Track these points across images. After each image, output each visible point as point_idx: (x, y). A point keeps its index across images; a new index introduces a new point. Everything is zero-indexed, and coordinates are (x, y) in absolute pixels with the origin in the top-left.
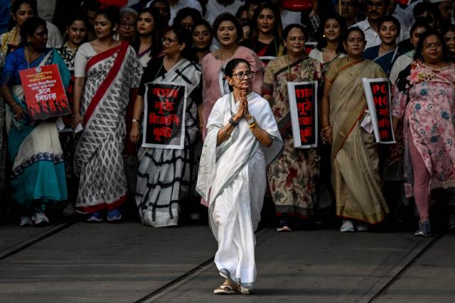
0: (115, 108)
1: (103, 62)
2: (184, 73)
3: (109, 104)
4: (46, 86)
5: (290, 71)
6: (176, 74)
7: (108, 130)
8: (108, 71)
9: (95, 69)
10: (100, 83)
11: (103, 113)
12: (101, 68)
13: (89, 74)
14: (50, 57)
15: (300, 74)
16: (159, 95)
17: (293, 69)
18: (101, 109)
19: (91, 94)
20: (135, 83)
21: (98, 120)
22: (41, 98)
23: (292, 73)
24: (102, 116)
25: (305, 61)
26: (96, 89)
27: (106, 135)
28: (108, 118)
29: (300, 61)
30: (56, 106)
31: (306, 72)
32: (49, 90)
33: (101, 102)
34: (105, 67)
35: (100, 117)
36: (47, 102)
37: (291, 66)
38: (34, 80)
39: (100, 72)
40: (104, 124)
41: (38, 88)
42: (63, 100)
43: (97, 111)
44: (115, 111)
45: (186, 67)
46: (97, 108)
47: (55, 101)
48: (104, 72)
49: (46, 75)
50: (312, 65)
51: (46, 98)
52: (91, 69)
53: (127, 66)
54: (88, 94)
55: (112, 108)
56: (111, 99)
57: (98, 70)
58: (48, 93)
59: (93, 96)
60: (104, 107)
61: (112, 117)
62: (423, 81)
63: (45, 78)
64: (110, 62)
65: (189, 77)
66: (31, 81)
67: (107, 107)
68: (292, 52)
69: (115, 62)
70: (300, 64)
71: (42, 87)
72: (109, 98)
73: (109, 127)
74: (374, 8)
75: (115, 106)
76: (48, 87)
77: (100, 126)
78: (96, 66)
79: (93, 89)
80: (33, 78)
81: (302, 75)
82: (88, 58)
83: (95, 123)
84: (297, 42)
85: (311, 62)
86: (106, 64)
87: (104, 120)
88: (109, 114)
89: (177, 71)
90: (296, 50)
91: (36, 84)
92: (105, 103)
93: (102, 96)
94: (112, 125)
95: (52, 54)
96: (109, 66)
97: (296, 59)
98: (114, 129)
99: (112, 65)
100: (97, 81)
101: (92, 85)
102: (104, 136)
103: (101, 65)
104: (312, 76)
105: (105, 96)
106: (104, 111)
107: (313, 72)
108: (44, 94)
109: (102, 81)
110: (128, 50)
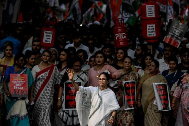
0: (48, 94)
1: (43, 74)
2: (80, 77)
3: (46, 92)
4: (20, 83)
5: (125, 76)
6: (77, 77)
7: (45, 104)
8: (45, 78)
9: (40, 77)
10: (42, 83)
11: (43, 97)
12: (42, 77)
13: (37, 80)
14: (25, 71)
15: (129, 78)
16: (70, 87)
17: (126, 76)
18: (42, 95)
19: (38, 88)
20: (58, 82)
21: (41, 99)
22: (16, 88)
23: (126, 77)
24: (43, 98)
25: (131, 72)
26: (40, 86)
27: (44, 107)
28: (45, 99)
29: (129, 72)
30: (22, 93)
31: (132, 77)
32: (21, 85)
33: (42, 92)
34: (44, 76)
35: (42, 98)
36: (19, 90)
37: (126, 74)
38: (15, 79)
39: (42, 79)
40: (43, 101)
41: (16, 83)
42: (26, 91)
43: (41, 96)
44: (49, 96)
45: (82, 74)
46: (41, 94)
47: (22, 91)
48: (44, 79)
49: (21, 78)
50: (134, 74)
51: (19, 88)
52: (38, 77)
53: (54, 75)
54: (37, 88)
55: (47, 95)
56: (47, 90)
57: (41, 77)
58: (20, 86)
59: (39, 89)
60: (44, 94)
61: (47, 98)
62: (188, 82)
63: (20, 79)
64: (46, 74)
65: (83, 78)
66: (14, 79)
67: (45, 94)
68: (125, 68)
69: (48, 74)
70: (129, 74)
71: (18, 83)
72: (46, 90)
73: (46, 103)
74: (167, 52)
75: (49, 94)
76: (21, 84)
77: (42, 102)
78: (40, 76)
79: (39, 86)
80: (15, 78)
81: (130, 78)
82: (37, 73)
83: (40, 101)
84: (128, 64)
85: (134, 73)
86: (44, 75)
87: (44, 100)
88: (46, 97)
89: (78, 76)
90: (127, 68)
91: (16, 81)
92: (44, 92)
93: (43, 89)
94: (47, 102)
95: (26, 70)
96: (46, 76)
97: (127, 72)
98: (48, 104)
99: (47, 75)
100: (41, 82)
101: (38, 84)
102: (43, 107)
103: (42, 75)
104: (135, 79)
105: (44, 89)
106: (44, 96)
107: (135, 77)
108: (18, 86)
109: (43, 82)
110: (55, 68)
